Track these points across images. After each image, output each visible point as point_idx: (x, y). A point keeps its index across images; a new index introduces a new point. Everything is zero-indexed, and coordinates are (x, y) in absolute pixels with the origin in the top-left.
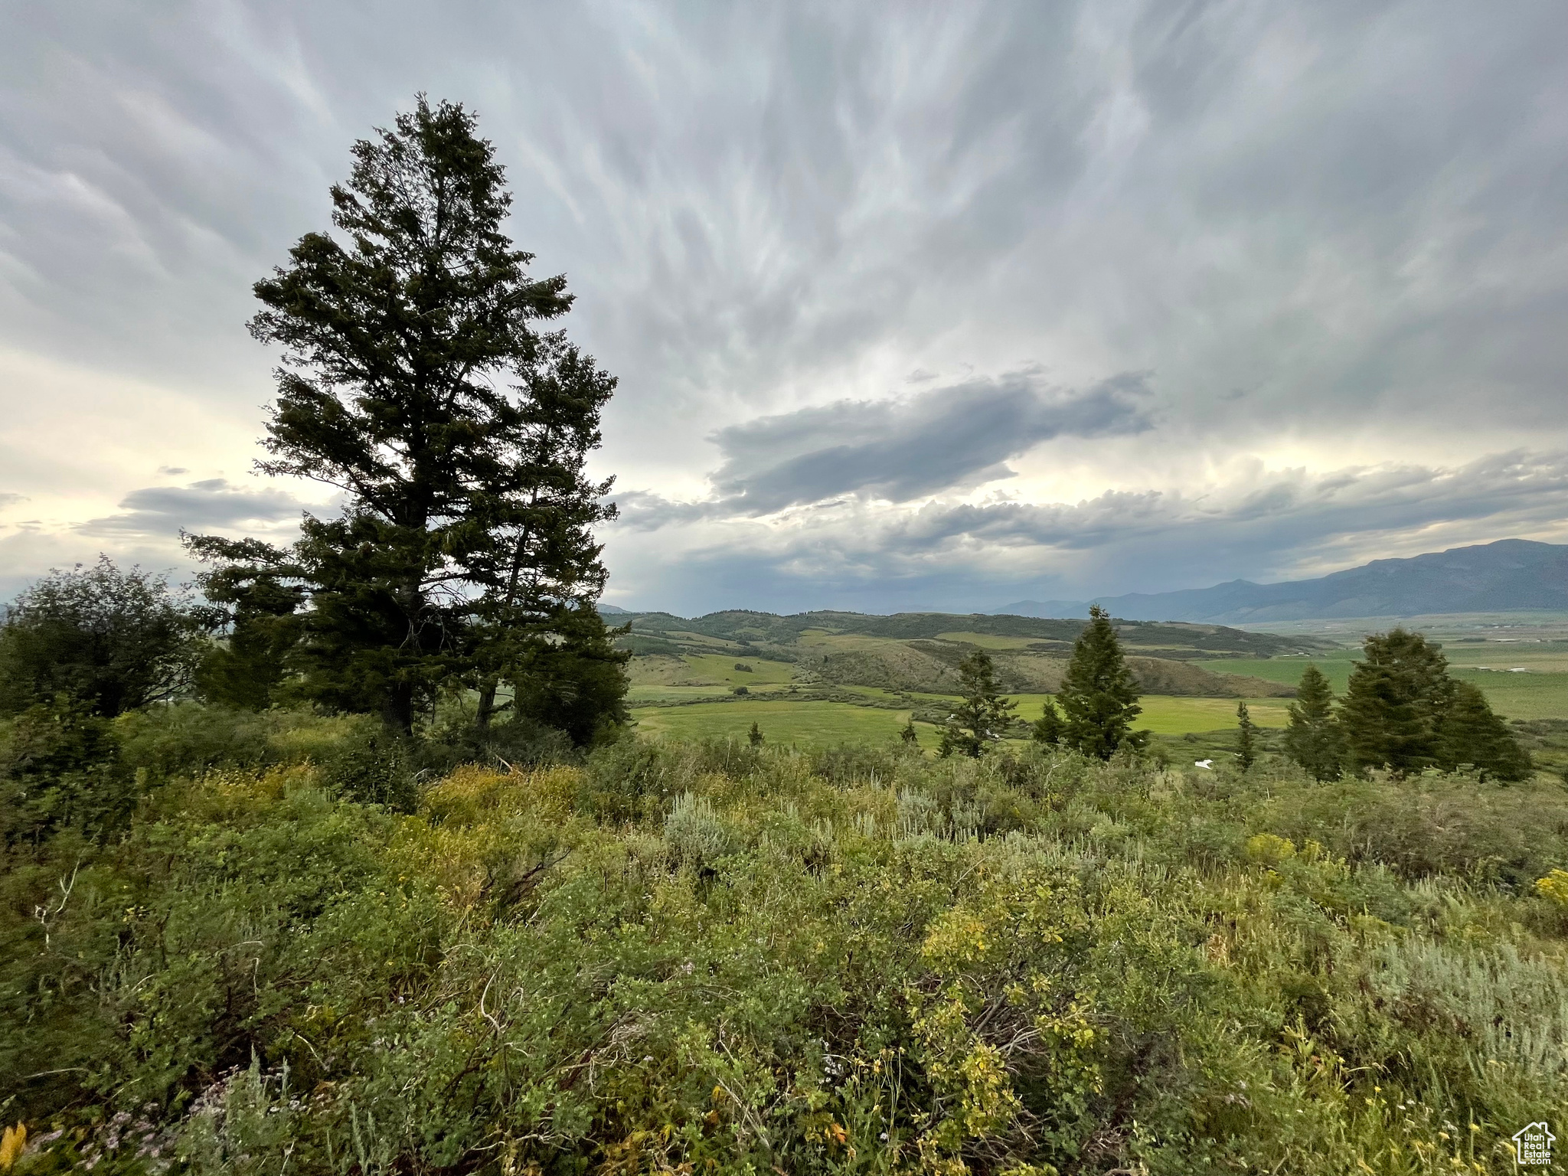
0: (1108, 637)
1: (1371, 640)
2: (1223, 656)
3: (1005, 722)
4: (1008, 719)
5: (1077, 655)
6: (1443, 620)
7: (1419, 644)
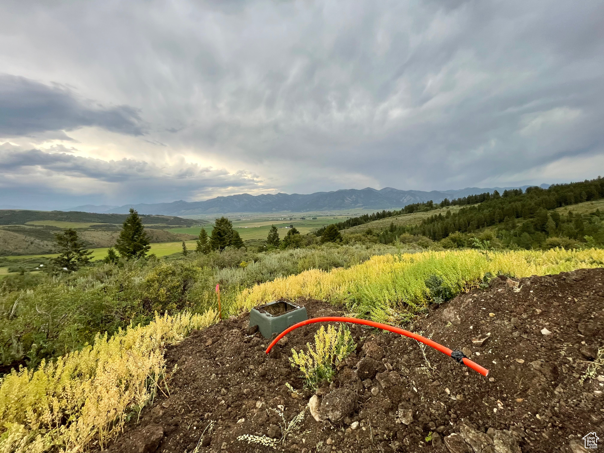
0: (137, 221)
1: (217, 220)
2: (176, 227)
4: (89, 259)
5: (124, 229)
6: (232, 215)
7: (227, 221)
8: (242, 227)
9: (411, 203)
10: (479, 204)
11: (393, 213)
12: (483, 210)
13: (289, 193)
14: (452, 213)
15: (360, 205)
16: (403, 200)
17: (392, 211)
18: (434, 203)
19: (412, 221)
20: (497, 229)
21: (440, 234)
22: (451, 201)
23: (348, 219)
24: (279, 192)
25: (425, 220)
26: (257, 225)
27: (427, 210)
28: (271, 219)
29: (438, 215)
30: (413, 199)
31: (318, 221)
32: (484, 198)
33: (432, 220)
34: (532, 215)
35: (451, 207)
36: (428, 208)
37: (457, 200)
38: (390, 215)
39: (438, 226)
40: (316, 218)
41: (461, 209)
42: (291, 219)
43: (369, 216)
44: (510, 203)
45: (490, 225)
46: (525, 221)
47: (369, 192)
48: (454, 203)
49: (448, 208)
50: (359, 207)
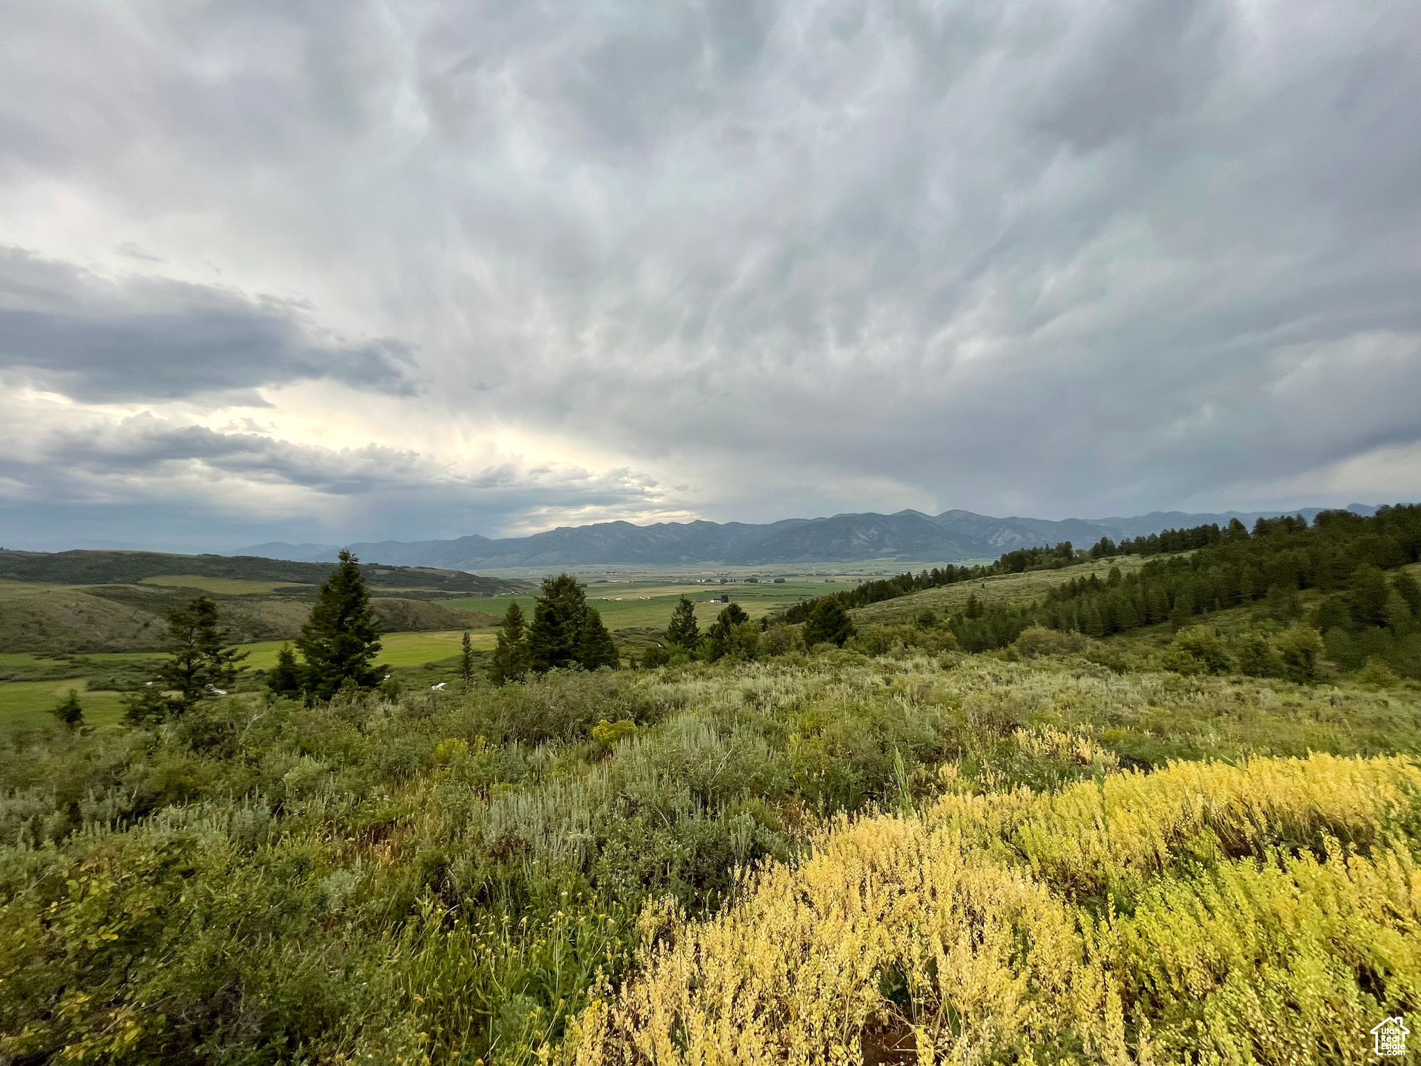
0: (356, 581)
1: (547, 581)
2: (459, 596)
3: (230, 677)
4: (235, 672)
5: (323, 598)
6: (589, 569)
7: (573, 584)
8: (609, 598)
9: (1016, 547)
10: (1195, 552)
11: (973, 572)
12: (1207, 566)
13: (721, 521)
14: (1124, 572)
15: (890, 550)
16: (996, 542)
17: (970, 565)
18: (1074, 549)
19: (1023, 592)
20: (1249, 616)
21: (1098, 625)
22: (1117, 544)
23: (862, 584)
24: (698, 518)
25: (1055, 589)
26: (644, 594)
27: (1058, 566)
28: (677, 581)
29: (1088, 577)
30: (1018, 537)
31: (787, 587)
32: (1204, 536)
33: (1074, 590)
34: (1342, 583)
35: (1119, 559)
36: (1062, 559)
37: (1132, 541)
38: (965, 575)
39: (1091, 604)
40: (783, 581)
41: (1147, 565)
42: (724, 582)
43: (914, 578)
44: (1277, 550)
45: (1229, 607)
46: (1325, 599)
47: (910, 519)
48: (1127, 549)
49: (1113, 560)
50: (889, 555)
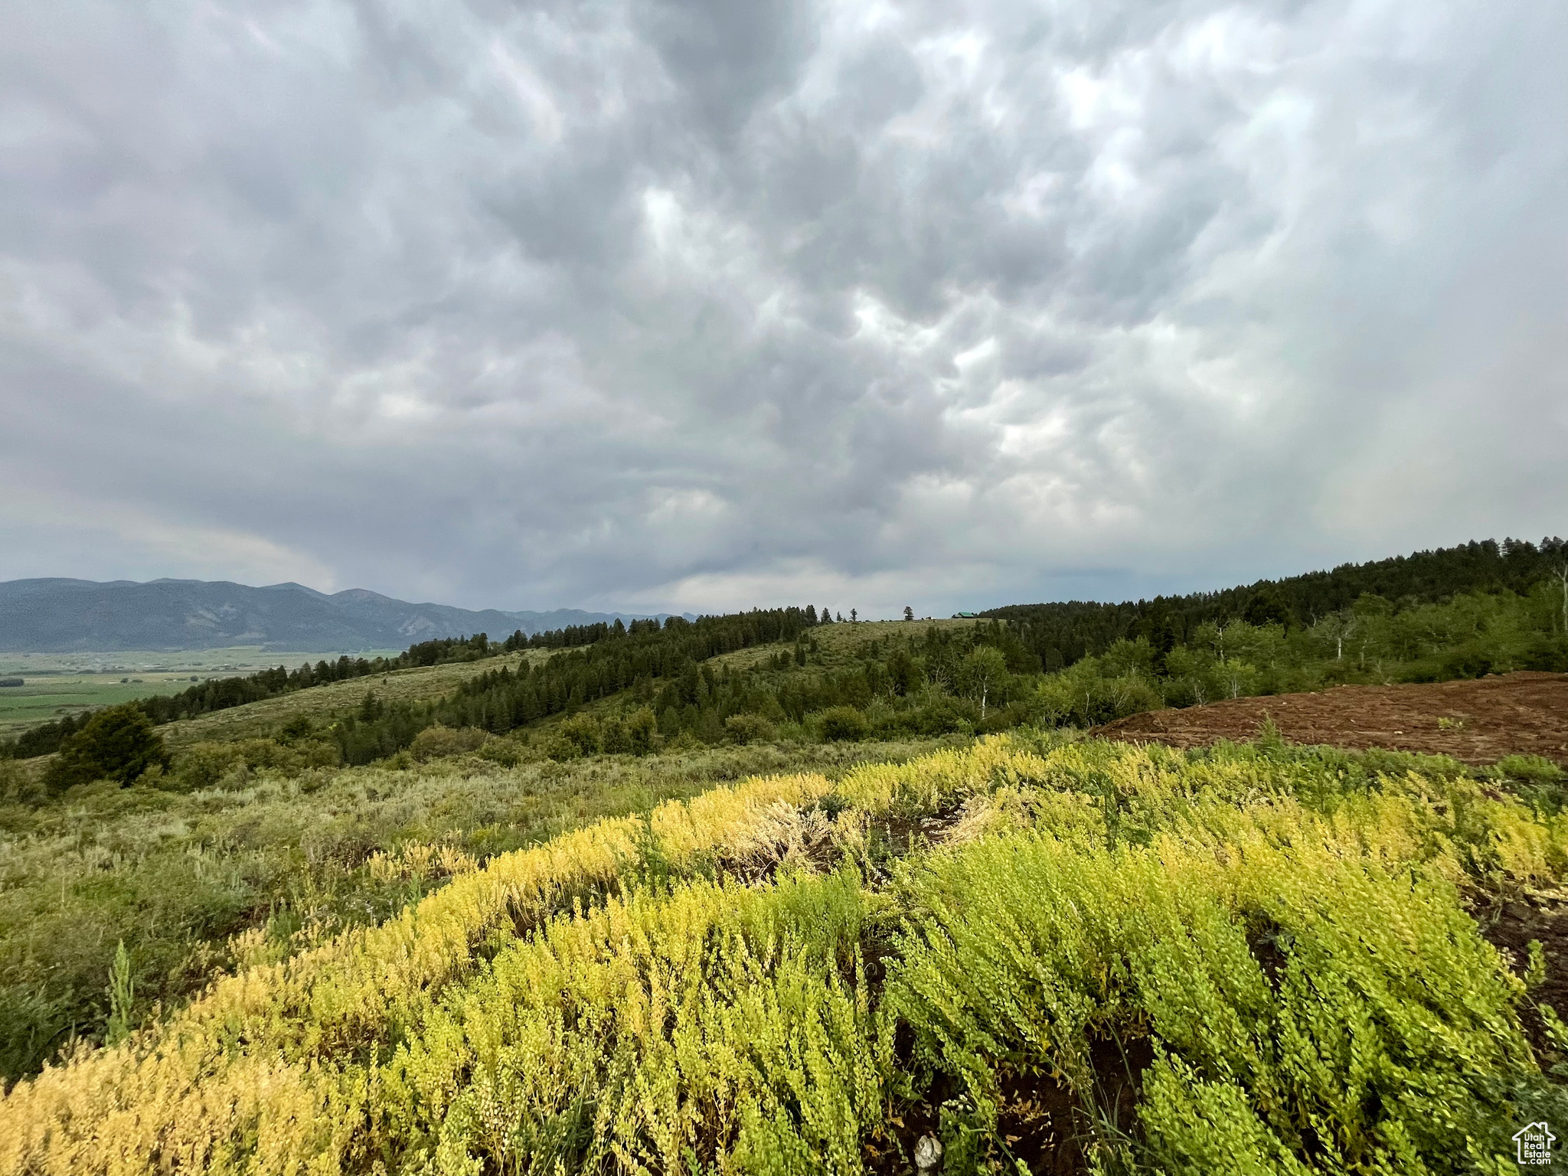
9: (429, 638)
11: (373, 664)
12: (596, 659)
14: (532, 665)
15: (254, 635)
16: (406, 630)
17: (370, 657)
18: (489, 640)
19: (432, 688)
20: (621, 700)
21: (503, 718)
22: (529, 637)
25: (466, 683)
27: (471, 659)
29: (499, 670)
30: (432, 626)
33: (485, 684)
34: (676, 672)
35: (529, 652)
36: (476, 651)
38: (363, 669)
39: (500, 699)
41: (552, 658)
43: (288, 674)
44: (641, 646)
46: (666, 684)
48: (537, 642)
49: (524, 653)
50: (249, 642)
